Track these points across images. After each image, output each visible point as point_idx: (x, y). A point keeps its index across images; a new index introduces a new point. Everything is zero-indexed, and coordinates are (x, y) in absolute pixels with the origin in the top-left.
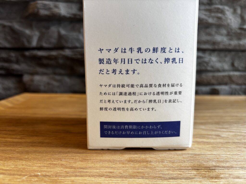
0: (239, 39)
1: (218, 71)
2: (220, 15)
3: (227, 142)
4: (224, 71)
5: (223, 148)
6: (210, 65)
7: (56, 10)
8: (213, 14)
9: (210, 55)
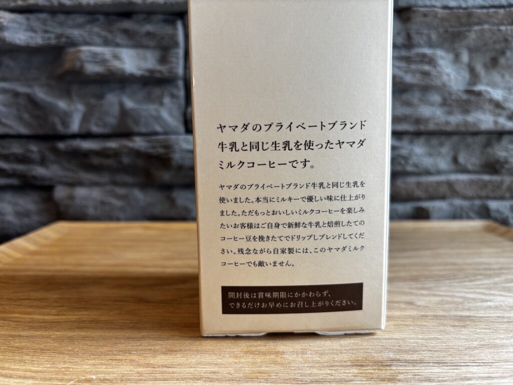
0: (466, 111)
1: (428, 173)
2: (427, 68)
3: (423, 316)
4: (439, 172)
5: (413, 326)
6: (411, 162)
7: (116, 64)
8: (413, 67)
9: (411, 142)
